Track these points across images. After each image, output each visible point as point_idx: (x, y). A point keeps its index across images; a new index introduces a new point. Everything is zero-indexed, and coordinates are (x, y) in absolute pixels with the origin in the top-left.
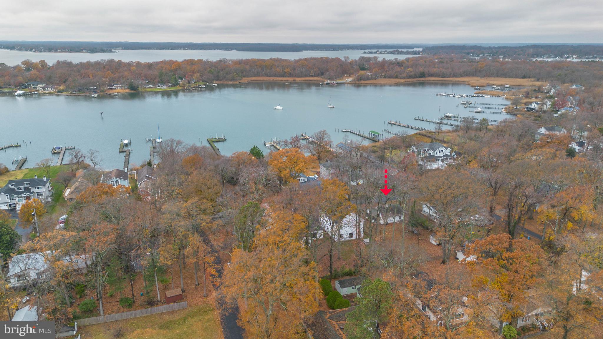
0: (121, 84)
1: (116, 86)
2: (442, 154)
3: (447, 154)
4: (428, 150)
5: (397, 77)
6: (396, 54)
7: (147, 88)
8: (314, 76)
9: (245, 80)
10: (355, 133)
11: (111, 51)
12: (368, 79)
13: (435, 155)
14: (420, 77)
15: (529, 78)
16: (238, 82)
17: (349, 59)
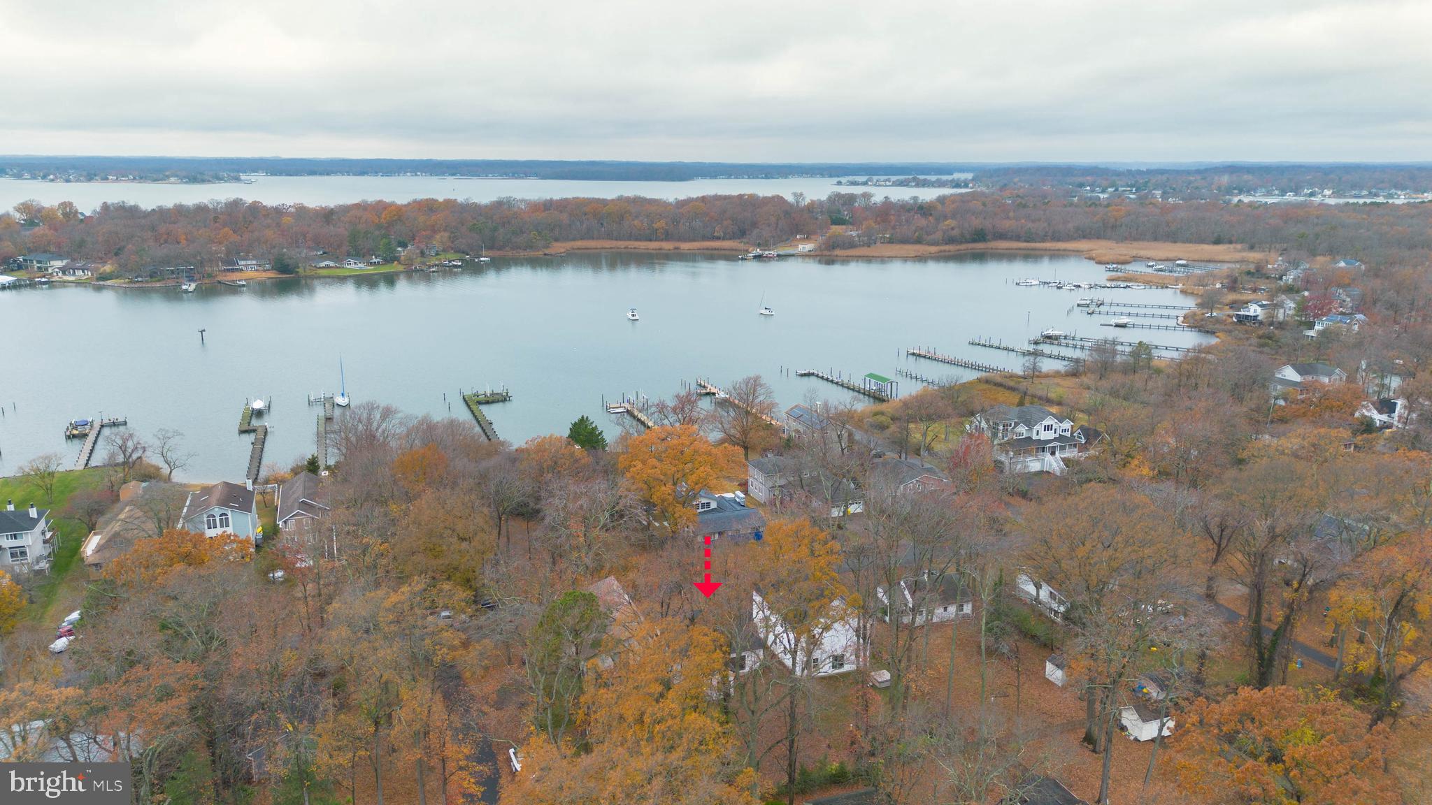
0: (255, 258)
1: (242, 263)
2: (1050, 435)
3: (1064, 434)
4: (1017, 424)
5: (919, 241)
6: (912, 187)
7: (320, 268)
8: (724, 239)
9: (559, 248)
10: (830, 378)
11: (238, 179)
12: (852, 245)
13: (1035, 437)
14: (974, 241)
15: (1230, 242)
16: (541, 253)
17: (803, 199)
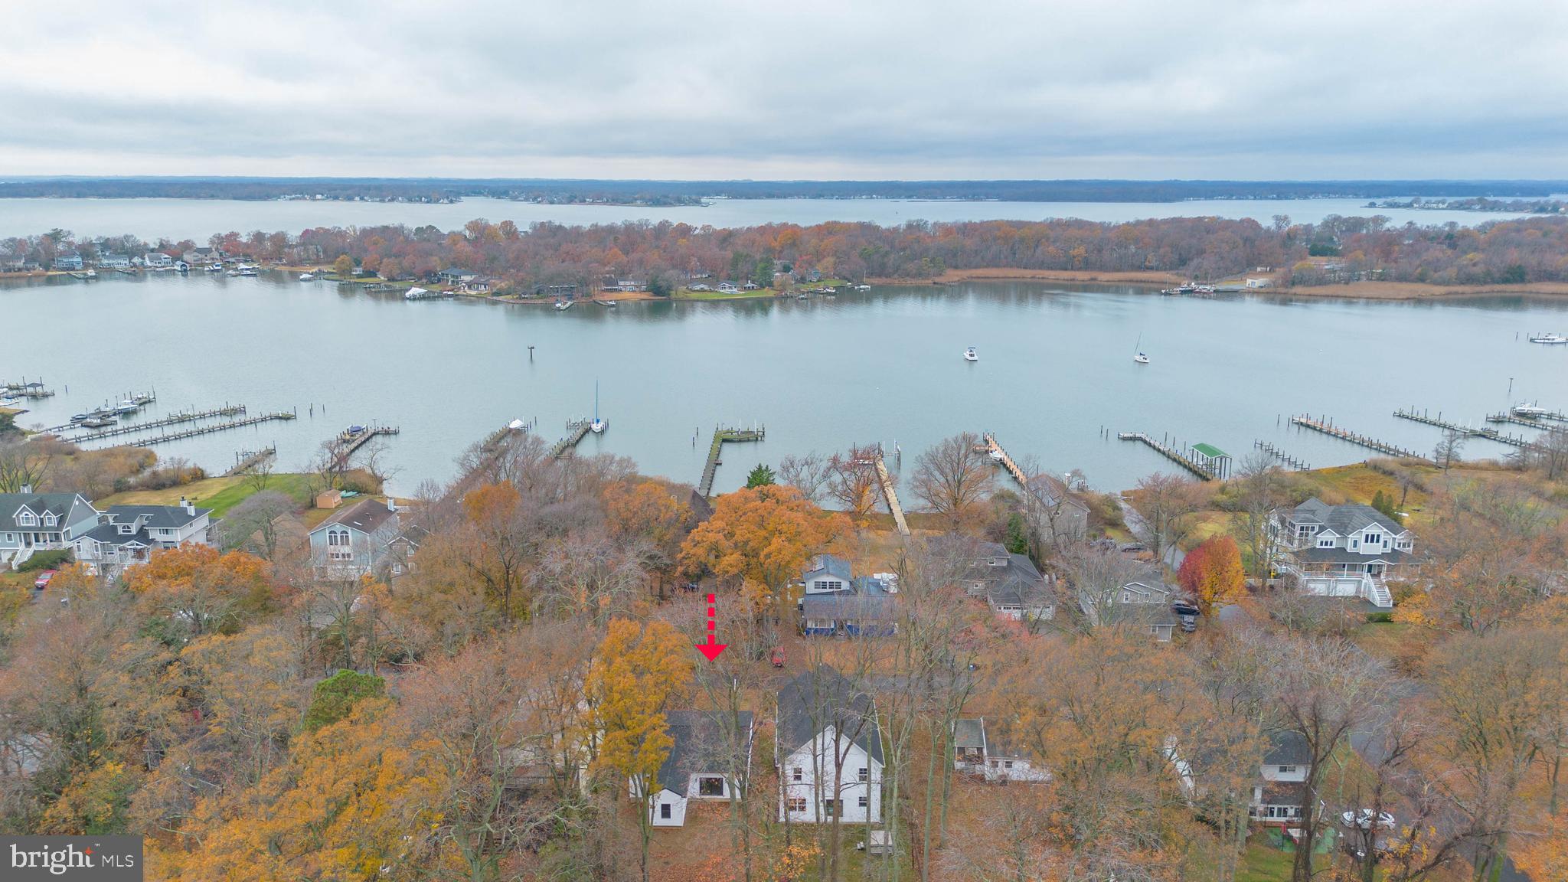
0: (634, 279)
1: (622, 283)
5: (1421, 279)
6: (1475, 210)
7: (695, 291)
8: (1158, 269)
9: (953, 276)
10: (1158, 446)
12: (1321, 281)
14: (1508, 281)
16: (930, 281)
